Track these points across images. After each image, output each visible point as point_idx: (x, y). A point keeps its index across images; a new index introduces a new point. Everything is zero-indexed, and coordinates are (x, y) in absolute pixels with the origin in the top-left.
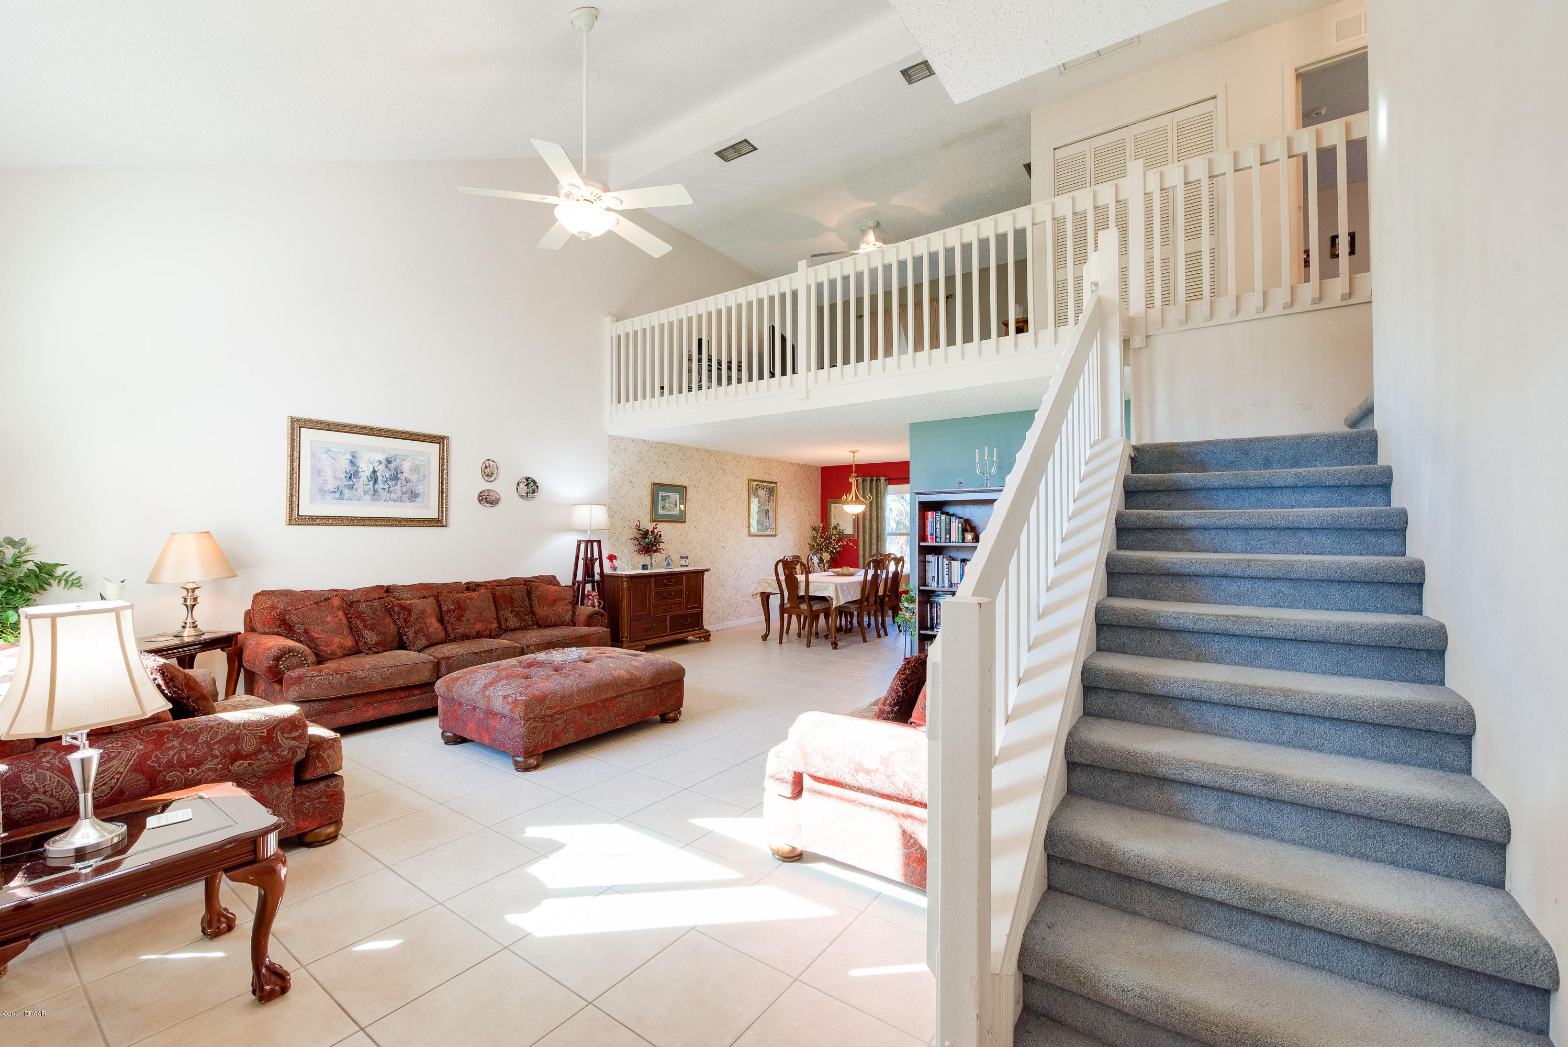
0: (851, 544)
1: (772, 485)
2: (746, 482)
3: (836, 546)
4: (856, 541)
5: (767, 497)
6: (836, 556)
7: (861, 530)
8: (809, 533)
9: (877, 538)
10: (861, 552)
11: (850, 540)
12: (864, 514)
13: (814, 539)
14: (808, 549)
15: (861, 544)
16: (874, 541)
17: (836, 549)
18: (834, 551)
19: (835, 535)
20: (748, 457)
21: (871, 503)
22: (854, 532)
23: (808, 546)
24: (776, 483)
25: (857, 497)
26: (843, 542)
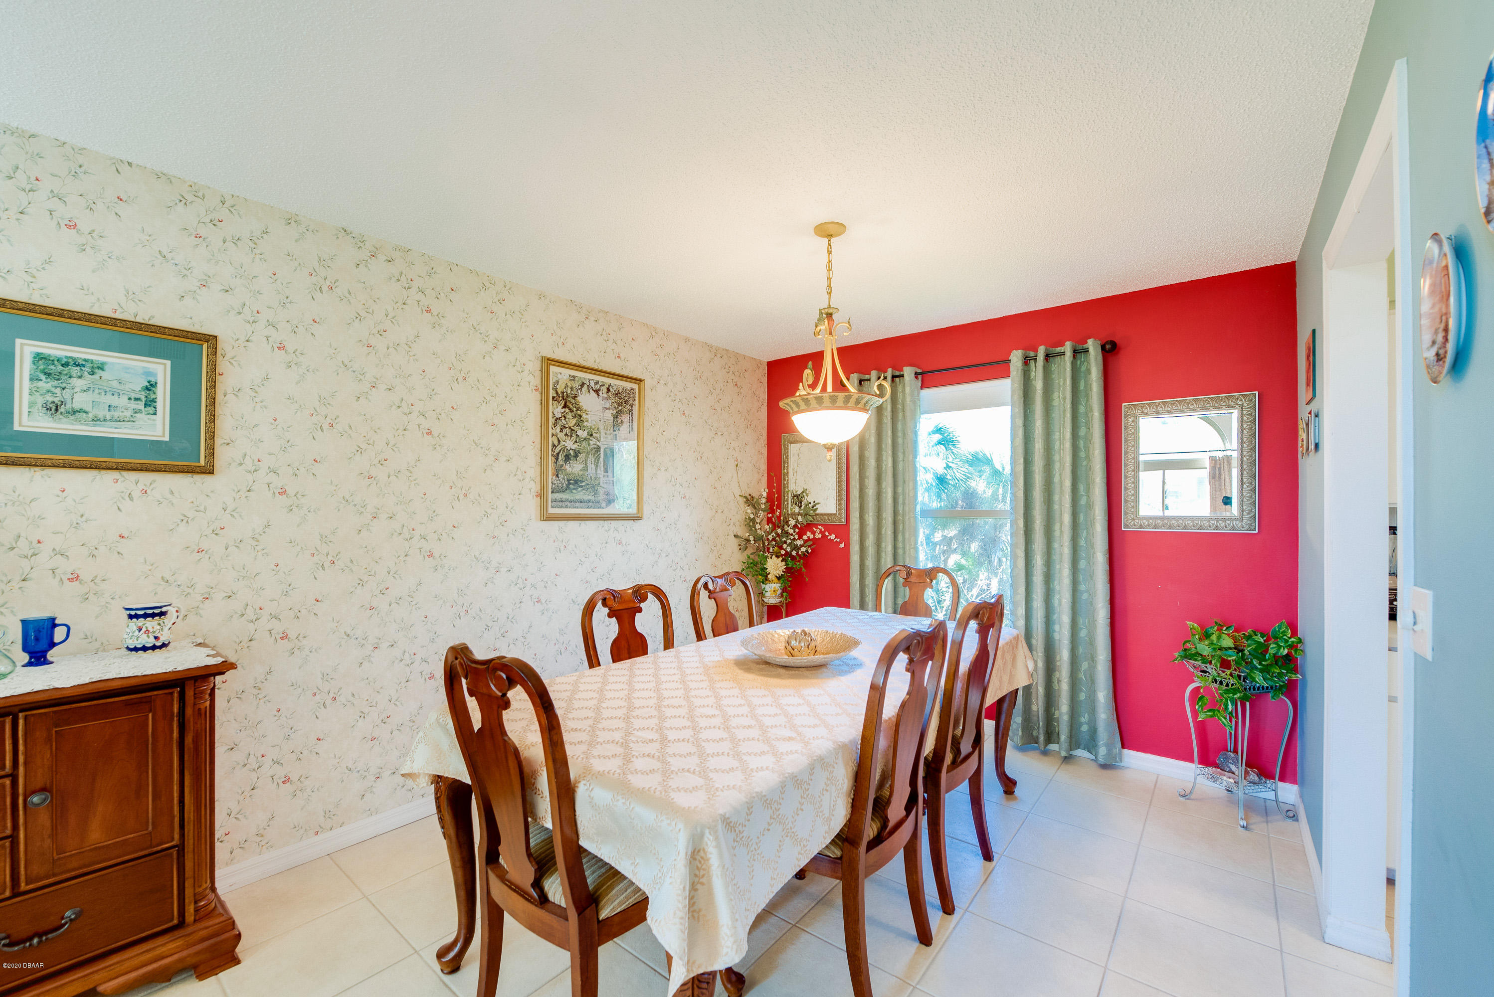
0: (833, 537)
1: (628, 385)
2: (535, 366)
3: (799, 542)
4: (843, 530)
5: (609, 415)
6: (799, 565)
7: (855, 504)
8: (739, 512)
9: (895, 523)
10: (855, 558)
11: (830, 528)
12: (862, 441)
13: (751, 523)
14: (737, 548)
15: (854, 537)
16: (888, 531)
17: (797, 548)
18: (794, 553)
19: (794, 515)
20: (541, 296)
21: (880, 409)
22: (839, 510)
23: (735, 542)
24: (639, 381)
25: (839, 386)
26: (814, 533)
